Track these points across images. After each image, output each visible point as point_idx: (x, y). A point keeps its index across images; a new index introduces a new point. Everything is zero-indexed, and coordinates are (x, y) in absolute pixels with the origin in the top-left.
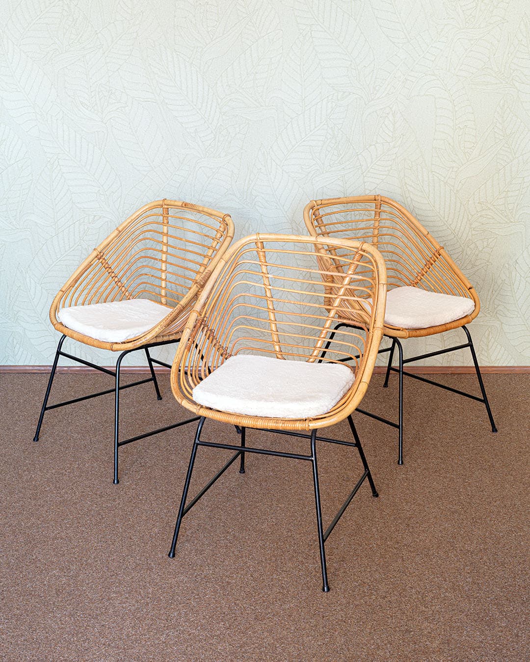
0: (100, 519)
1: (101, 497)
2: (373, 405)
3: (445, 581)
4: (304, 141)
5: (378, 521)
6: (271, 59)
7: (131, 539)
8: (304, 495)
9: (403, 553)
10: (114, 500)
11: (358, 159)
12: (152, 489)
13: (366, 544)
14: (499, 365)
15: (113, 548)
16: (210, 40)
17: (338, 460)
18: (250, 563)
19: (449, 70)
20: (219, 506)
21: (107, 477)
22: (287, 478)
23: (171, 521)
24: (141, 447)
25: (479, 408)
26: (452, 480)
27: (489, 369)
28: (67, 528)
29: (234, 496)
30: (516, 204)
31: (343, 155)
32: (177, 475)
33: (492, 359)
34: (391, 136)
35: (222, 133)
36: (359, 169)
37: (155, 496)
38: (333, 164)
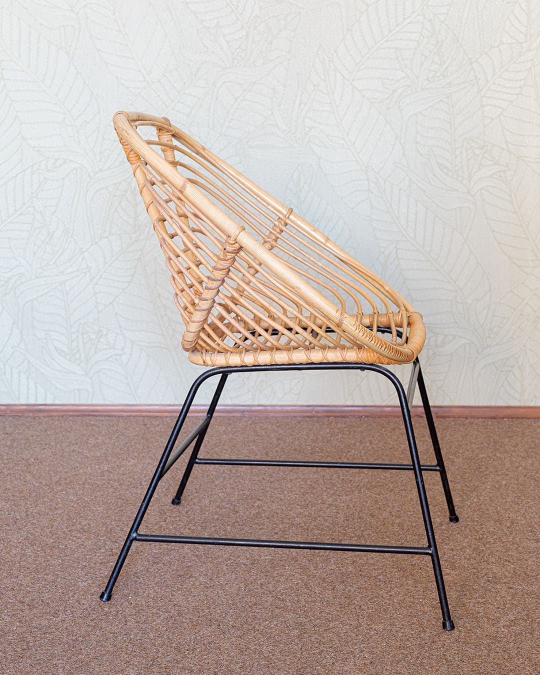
0: (24, 650)
4: (387, 41)
10: (56, 614)
11: (472, 69)
12: (129, 594)
20: (257, 627)
21: (47, 572)
23: (163, 654)
29: (285, 609)
31: (448, 62)
32: (177, 571)
34: (524, 32)
35: (257, 28)
36: (473, 85)
37: (134, 608)
38: (433, 77)
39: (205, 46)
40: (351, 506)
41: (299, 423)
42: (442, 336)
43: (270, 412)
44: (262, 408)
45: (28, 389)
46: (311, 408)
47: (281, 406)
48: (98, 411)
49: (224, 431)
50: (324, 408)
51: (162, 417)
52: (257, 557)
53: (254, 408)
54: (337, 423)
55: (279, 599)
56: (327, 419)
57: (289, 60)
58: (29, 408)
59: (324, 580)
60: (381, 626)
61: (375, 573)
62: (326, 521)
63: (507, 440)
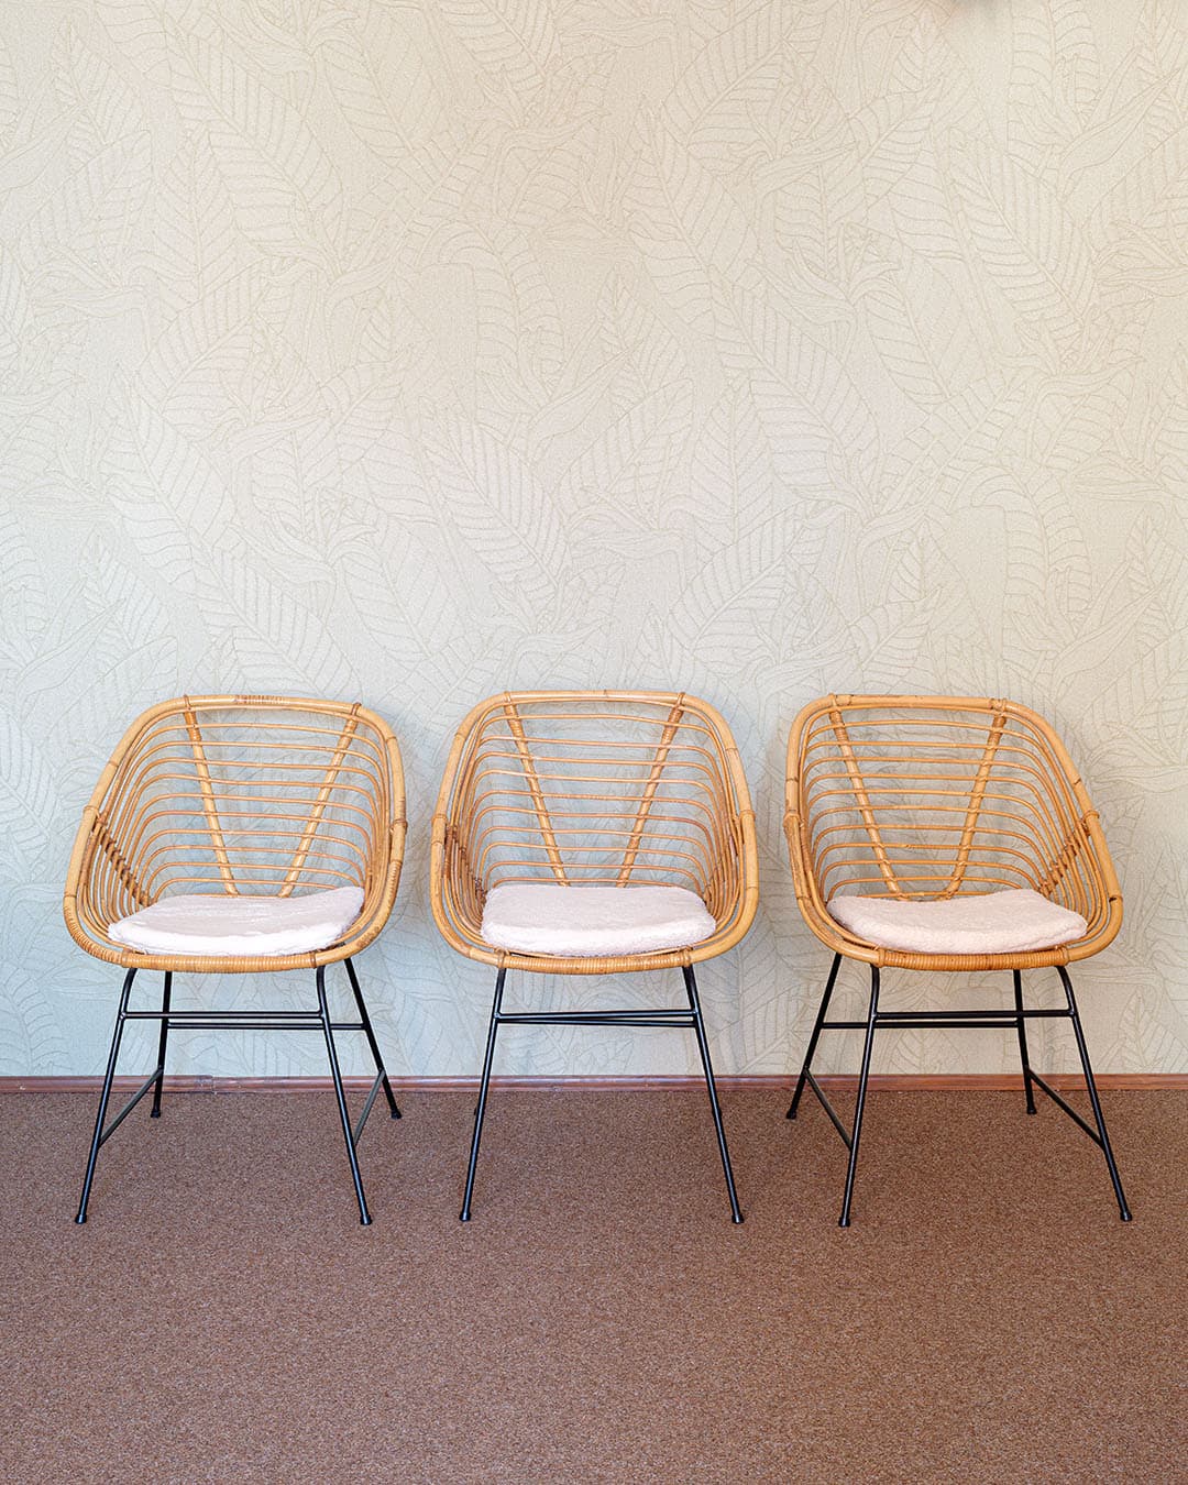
0: (320, 1360)
1: (320, 1319)
2: (896, 1150)
3: (1066, 1471)
4: (738, 599)
5: (917, 1362)
6: (670, 435)
7: (387, 1396)
8: (755, 1315)
9: (974, 1420)
10: (348, 1326)
11: (850, 635)
12: (428, 1304)
13: (893, 1404)
14: (1164, 1072)
15: (350, 1413)
16: (547, 400)
17: (825, 1249)
18: (645, 1440)
19: (1031, 456)
20: (574, 1336)
22: (716, 1285)
24: (399, 1228)
25: (1123, 1154)
26: (1072, 1286)
27: (1141, 1079)
28: (250, 1378)
29: (605, 1318)
30: (1180, 727)
31: (818, 626)
33: (1147, 1057)
34: (917, 587)
35: (570, 584)
36: (852, 655)
37: (435, 1318)
38: (799, 646)
39: (499, 606)
40: (688, 1205)
41: (627, 1100)
42: (817, 983)
43: (588, 1085)
44: (578, 1080)
45: (266, 1057)
46: (642, 1080)
47: (603, 1077)
48: (359, 1086)
49: (528, 1112)
50: (660, 1080)
51: (445, 1094)
52: (573, 1265)
53: (567, 1080)
54: (677, 1100)
55: (599, 1308)
56: (664, 1094)
57: (611, 624)
58: (267, 1082)
59: (650, 1288)
60: (711, 1334)
61: (709, 1280)
62: (656, 1223)
63: (896, 1120)
